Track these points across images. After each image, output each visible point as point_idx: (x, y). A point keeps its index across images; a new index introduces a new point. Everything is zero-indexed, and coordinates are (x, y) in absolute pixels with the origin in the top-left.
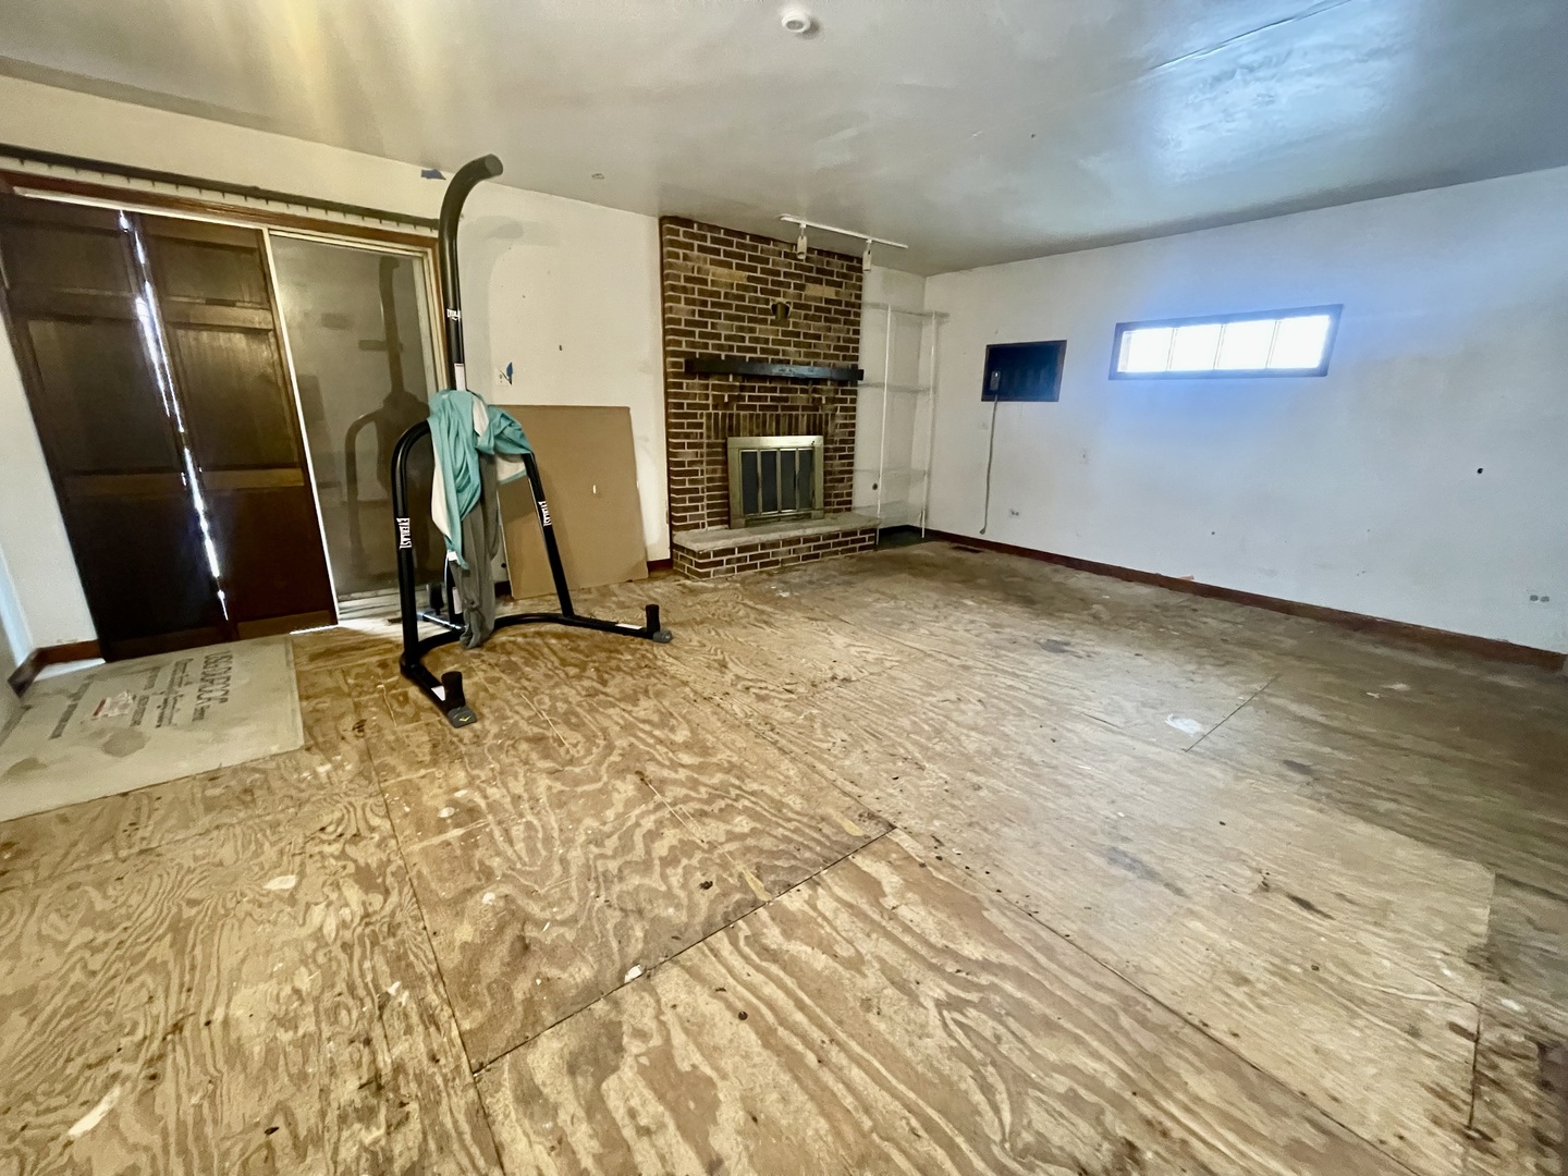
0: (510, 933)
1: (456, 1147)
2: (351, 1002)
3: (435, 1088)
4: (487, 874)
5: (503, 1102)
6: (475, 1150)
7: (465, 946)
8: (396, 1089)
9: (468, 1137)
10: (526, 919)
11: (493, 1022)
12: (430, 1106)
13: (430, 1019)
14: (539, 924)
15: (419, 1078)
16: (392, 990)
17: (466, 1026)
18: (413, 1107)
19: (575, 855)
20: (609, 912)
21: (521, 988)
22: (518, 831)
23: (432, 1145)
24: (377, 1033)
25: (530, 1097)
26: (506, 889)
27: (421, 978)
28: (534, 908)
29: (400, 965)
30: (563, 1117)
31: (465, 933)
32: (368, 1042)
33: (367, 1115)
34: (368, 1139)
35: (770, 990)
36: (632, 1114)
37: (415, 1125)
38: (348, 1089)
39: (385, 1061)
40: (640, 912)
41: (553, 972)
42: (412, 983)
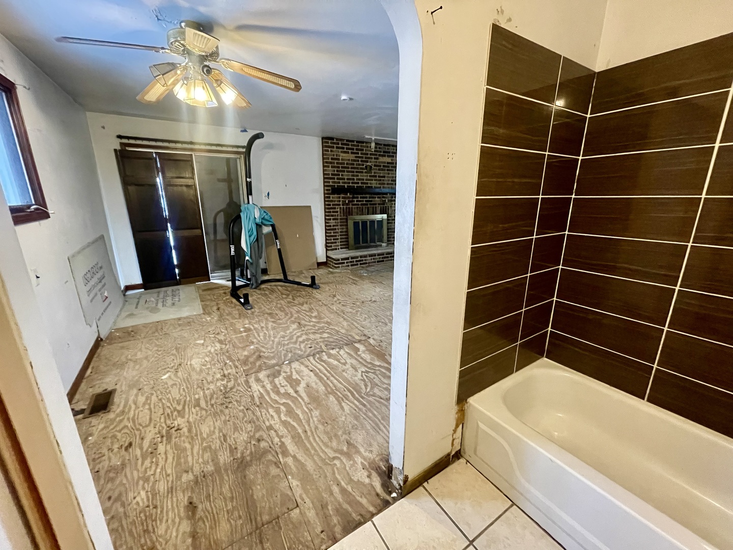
0: (257, 354)
1: (241, 385)
2: (218, 363)
3: (237, 377)
4: (253, 343)
5: (252, 380)
6: (245, 386)
7: (245, 356)
8: (228, 377)
9: (244, 384)
10: (261, 351)
11: (251, 369)
12: (236, 379)
13: (236, 367)
14: (264, 352)
15: (233, 375)
16: (228, 362)
17: (245, 368)
18: (232, 379)
19: (277, 340)
20: (283, 351)
21: (258, 364)
22: (261, 334)
23: (236, 385)
24: (224, 368)
25: (258, 380)
26: (256, 346)
27: (234, 360)
28: (264, 350)
29: (230, 358)
30: (265, 383)
31: (246, 353)
32: (222, 370)
33: (223, 380)
34: (223, 383)
35: (320, 367)
36: (280, 384)
37: (233, 382)
38: (218, 376)
39: (226, 372)
40: (291, 352)
41: (267, 361)
42: (232, 360)
